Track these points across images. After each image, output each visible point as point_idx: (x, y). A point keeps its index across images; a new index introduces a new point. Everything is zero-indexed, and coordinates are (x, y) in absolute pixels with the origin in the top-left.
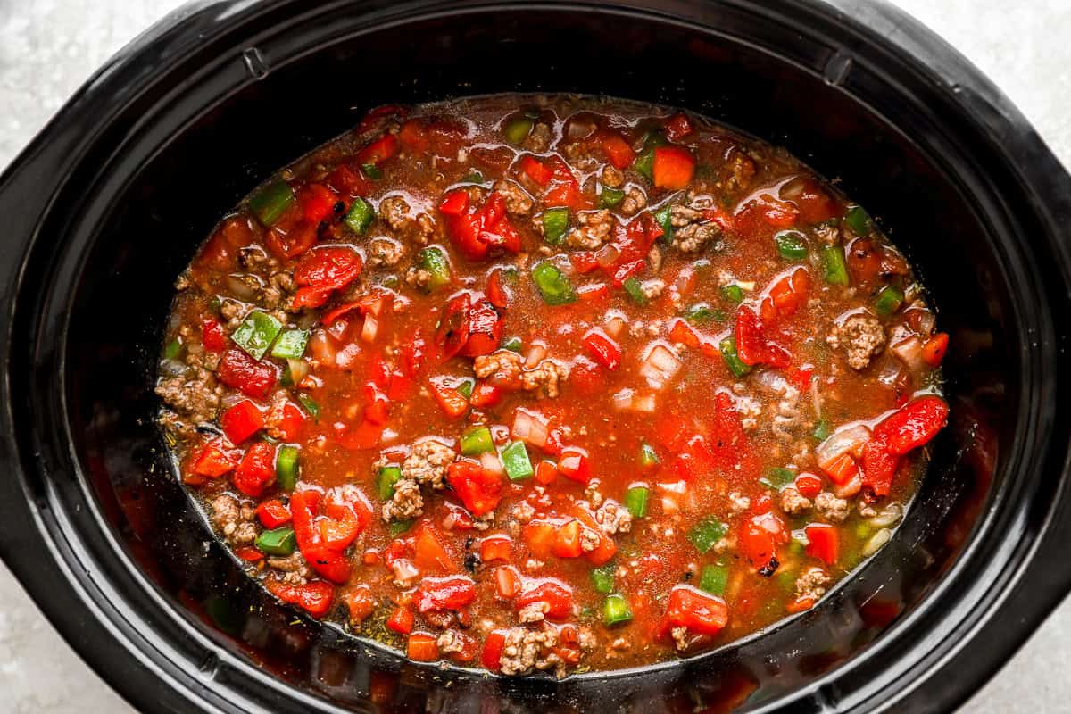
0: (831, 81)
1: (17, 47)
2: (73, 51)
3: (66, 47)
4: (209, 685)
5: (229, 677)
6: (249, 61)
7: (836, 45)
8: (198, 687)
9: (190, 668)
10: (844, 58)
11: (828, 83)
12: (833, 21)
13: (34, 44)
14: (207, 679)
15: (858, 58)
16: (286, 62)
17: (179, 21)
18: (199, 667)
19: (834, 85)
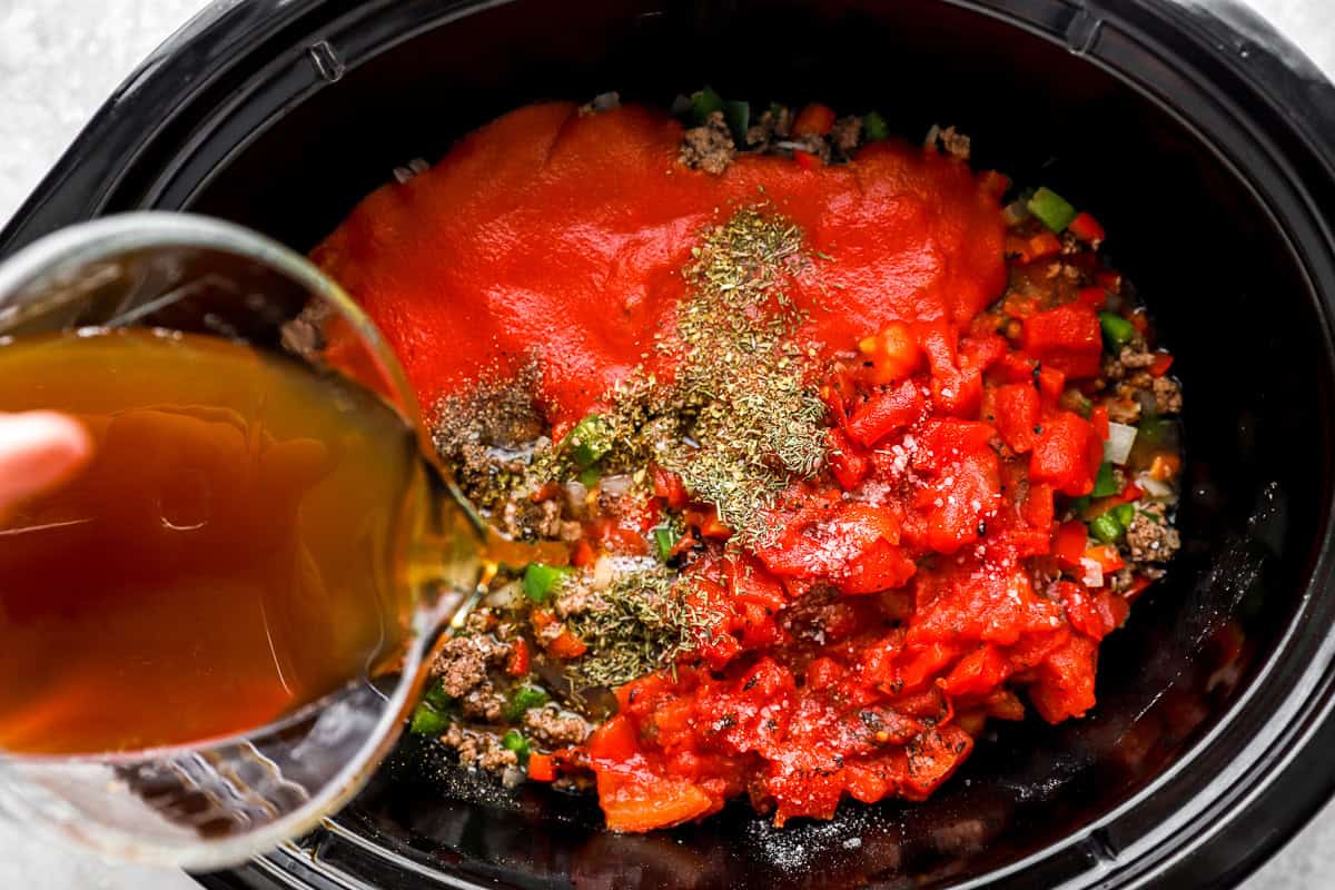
0: (1078, 49)
1: (21, 46)
2: (93, 49)
3: (83, 44)
6: (318, 60)
13: (43, 42)
16: (366, 58)
17: (226, 11)
19: (1081, 54)
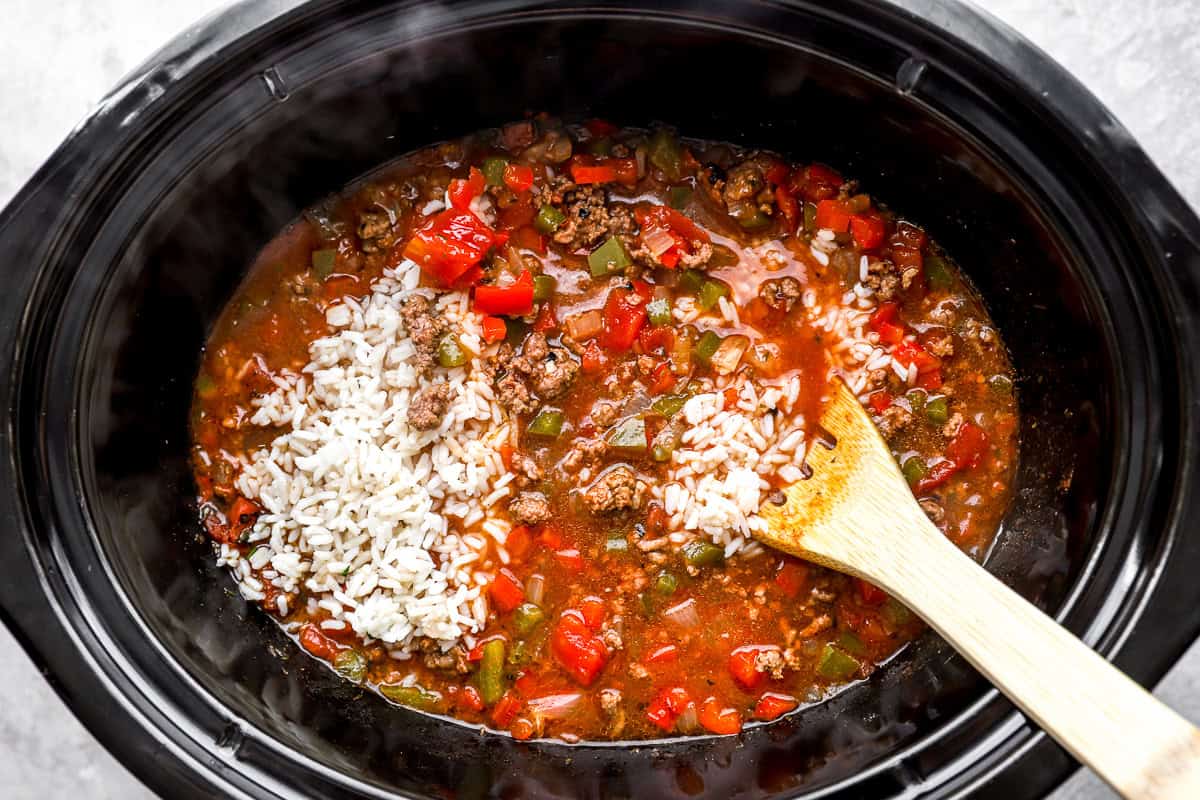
0: (904, 90)
4: (228, 763)
5: (255, 754)
6: (270, 82)
7: (909, 48)
8: (219, 767)
9: (208, 742)
10: (917, 63)
11: (900, 92)
12: (906, 22)
14: (227, 755)
15: (934, 62)
18: (218, 743)
19: (907, 94)
